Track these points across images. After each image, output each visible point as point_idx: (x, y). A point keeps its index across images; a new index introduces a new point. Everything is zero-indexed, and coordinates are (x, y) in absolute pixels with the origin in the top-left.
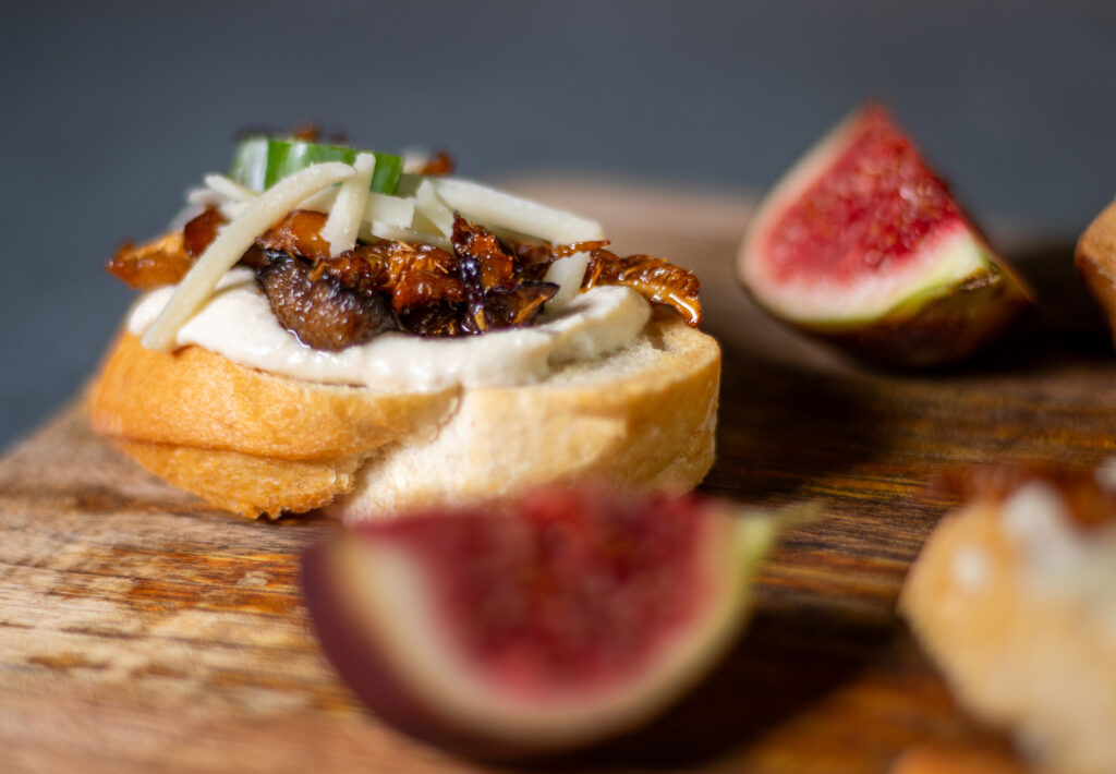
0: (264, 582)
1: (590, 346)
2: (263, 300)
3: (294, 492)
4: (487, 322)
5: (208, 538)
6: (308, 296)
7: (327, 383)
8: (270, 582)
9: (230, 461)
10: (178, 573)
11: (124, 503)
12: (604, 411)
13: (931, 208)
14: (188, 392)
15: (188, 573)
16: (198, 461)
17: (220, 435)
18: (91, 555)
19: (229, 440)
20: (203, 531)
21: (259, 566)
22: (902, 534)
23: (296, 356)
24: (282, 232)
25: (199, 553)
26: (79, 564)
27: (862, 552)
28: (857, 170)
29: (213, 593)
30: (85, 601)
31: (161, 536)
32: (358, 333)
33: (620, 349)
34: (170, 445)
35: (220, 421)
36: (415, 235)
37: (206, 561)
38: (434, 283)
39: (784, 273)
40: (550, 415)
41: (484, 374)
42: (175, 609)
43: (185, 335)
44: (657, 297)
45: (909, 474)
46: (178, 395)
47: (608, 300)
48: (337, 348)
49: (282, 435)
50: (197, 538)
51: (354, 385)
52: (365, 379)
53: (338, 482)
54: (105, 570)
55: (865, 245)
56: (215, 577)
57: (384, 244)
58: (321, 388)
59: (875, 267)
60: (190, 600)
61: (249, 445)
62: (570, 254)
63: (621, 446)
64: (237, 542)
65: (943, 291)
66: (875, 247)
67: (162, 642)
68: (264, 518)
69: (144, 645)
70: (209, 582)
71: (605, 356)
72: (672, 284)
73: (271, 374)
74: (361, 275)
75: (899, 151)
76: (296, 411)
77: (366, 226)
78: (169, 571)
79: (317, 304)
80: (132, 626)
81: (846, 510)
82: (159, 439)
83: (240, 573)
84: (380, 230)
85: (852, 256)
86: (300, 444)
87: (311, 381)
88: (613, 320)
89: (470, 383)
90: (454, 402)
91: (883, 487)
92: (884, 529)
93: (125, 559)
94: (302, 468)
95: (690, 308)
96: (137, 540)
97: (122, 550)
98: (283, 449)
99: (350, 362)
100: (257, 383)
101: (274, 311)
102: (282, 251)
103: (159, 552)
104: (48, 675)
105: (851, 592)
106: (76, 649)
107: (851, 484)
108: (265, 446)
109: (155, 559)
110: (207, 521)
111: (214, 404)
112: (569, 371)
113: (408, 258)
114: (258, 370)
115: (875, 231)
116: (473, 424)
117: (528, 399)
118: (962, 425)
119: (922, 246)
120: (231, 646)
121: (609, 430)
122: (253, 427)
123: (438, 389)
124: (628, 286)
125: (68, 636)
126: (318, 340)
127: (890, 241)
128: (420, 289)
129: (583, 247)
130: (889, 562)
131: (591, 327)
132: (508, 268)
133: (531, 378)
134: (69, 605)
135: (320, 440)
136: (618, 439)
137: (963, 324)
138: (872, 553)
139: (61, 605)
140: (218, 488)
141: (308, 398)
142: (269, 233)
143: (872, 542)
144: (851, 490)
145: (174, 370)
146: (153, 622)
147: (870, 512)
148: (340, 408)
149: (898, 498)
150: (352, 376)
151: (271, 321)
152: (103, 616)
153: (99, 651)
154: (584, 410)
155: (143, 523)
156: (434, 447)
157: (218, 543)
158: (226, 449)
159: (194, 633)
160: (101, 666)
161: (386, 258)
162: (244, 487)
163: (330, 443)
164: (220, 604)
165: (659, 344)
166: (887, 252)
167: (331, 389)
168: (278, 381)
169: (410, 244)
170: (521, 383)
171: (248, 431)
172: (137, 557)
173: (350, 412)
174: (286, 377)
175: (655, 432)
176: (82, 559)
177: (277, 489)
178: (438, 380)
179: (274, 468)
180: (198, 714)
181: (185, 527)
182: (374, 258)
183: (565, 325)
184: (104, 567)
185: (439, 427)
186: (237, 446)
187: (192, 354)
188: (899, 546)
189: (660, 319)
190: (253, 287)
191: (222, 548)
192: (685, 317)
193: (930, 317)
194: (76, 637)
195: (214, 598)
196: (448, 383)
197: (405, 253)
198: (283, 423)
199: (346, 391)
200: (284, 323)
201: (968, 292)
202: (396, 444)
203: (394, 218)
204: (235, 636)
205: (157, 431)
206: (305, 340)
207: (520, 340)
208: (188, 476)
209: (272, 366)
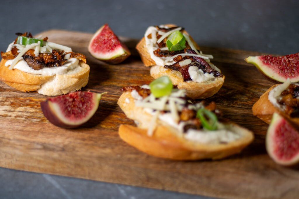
0: (29, 102)
1: (72, 67)
2: (26, 62)
3: (32, 89)
4: (58, 65)
5: (19, 95)
6: (33, 63)
7: (36, 74)
8: (30, 102)
9: (22, 85)
10: (16, 101)
11: (5, 90)
12: (76, 78)
13: (117, 43)
14: (16, 76)
15: (18, 101)
16: (17, 85)
17: (21, 81)
18: (3, 99)
19: (23, 82)
20: (18, 94)
21: (28, 99)
22: (115, 91)
23: (32, 71)
24: (28, 53)
25: (19, 98)
26: (2, 100)
27: (110, 94)
28: (104, 35)
29: (23, 104)
30: (5, 106)
31: (12, 95)
32: (41, 68)
33: (76, 67)
34: (13, 83)
35: (21, 80)
36: (46, 52)
37: (20, 99)
38: (50, 60)
39: (95, 51)
40: (68, 78)
41: (59, 73)
42: (18, 107)
43: (15, 67)
44: (80, 59)
45: (115, 81)
46: (14, 76)
47: (74, 60)
48: (38, 70)
49: (31, 82)
50: (17, 95)
51: (40, 75)
52: (42, 73)
53: (38, 87)
54: (6, 101)
55: (107, 48)
56: (22, 101)
57: (42, 54)
58: (36, 75)
59: (109, 51)
60: (20, 105)
61: (26, 83)
62: (68, 54)
63: (78, 82)
64: (23, 96)
65: (118, 56)
66: (108, 48)
67: (17, 112)
68: (27, 92)
69: (15, 113)
70: (21, 102)
71: (74, 68)
72: (82, 58)
73: (28, 73)
74: (40, 59)
75: (110, 33)
76: (33, 79)
77: (40, 51)
78: (15, 101)
79: (35, 64)
80: (13, 110)
81: (107, 87)
82: (12, 82)
83: (25, 101)
84: (42, 52)
85: (105, 49)
86: (33, 83)
87: (34, 74)
88: (75, 64)
89: (57, 74)
90: (55, 77)
91: (111, 83)
92: (112, 90)
93: (8, 99)
94: (33, 86)
95: (85, 61)
96: (9, 96)
97: (7, 98)
98: (31, 83)
99: (40, 71)
100: (27, 75)
101: (28, 64)
102: (28, 55)
103: (13, 98)
104: (3, 118)
105: (110, 100)
106: (6, 114)
107: (107, 83)
108: (28, 83)
109: (13, 99)
110: (18, 92)
111: (20, 77)
112: (70, 71)
113: (46, 56)
114: (26, 73)
115: (108, 46)
116: (57, 80)
117: (65, 76)
118: (121, 73)
119: (115, 49)
120: (27, 112)
121: (76, 80)
122: (26, 81)
123: (53, 75)
124: (76, 58)
125: (4, 112)
126: (35, 69)
127: (110, 48)
128: (49, 61)
129: (69, 53)
130: (114, 95)
131: (72, 65)
132: (60, 57)
133: (65, 73)
134: (3, 107)
135: (36, 82)
136: (77, 81)
137: (121, 59)
138: (111, 94)
139: (1, 107)
140: (20, 88)
141: (34, 77)
142: (26, 53)
143: (111, 92)
144: (107, 84)
145: (13, 72)
146: (15, 109)
147: (110, 88)
148: (39, 78)
149: (113, 85)
150: (40, 73)
151: (28, 66)
152: (8, 108)
153: (9, 114)
154: (73, 77)
155: (9, 93)
156: (52, 82)
157: (21, 96)
158: (22, 83)
159: (22, 110)
160: (10, 116)
161: (43, 56)
162: (24, 88)
163: (37, 83)
164: (24, 106)
165: (81, 66)
166: (110, 49)
167: (37, 75)
168: (30, 75)
169: (46, 53)
170: (64, 74)
171: (25, 81)
172: (10, 99)
173: (40, 79)
174: (31, 74)
175: (82, 80)
176: (2, 99)
177: (29, 88)
178: (53, 74)
179: (29, 86)
180: (26, 123)
181: (15, 93)
182: (41, 56)
183: (69, 65)
184: (6, 100)
185: (52, 80)
186: (24, 83)
187: (16, 70)
188: (115, 93)
189: (80, 62)
190: (24, 60)
191: (22, 97)
192: (84, 62)
193: (117, 59)
194: (5, 112)
195: (23, 105)
196: (54, 74)
197: (46, 55)
198: (31, 80)
199: (40, 76)
200: (30, 66)
201: (122, 56)
202: (46, 82)
203: (43, 50)
204: (27, 110)
205: (11, 81)
206: (33, 69)
207: (63, 68)
208: (15, 86)
209: (29, 72)
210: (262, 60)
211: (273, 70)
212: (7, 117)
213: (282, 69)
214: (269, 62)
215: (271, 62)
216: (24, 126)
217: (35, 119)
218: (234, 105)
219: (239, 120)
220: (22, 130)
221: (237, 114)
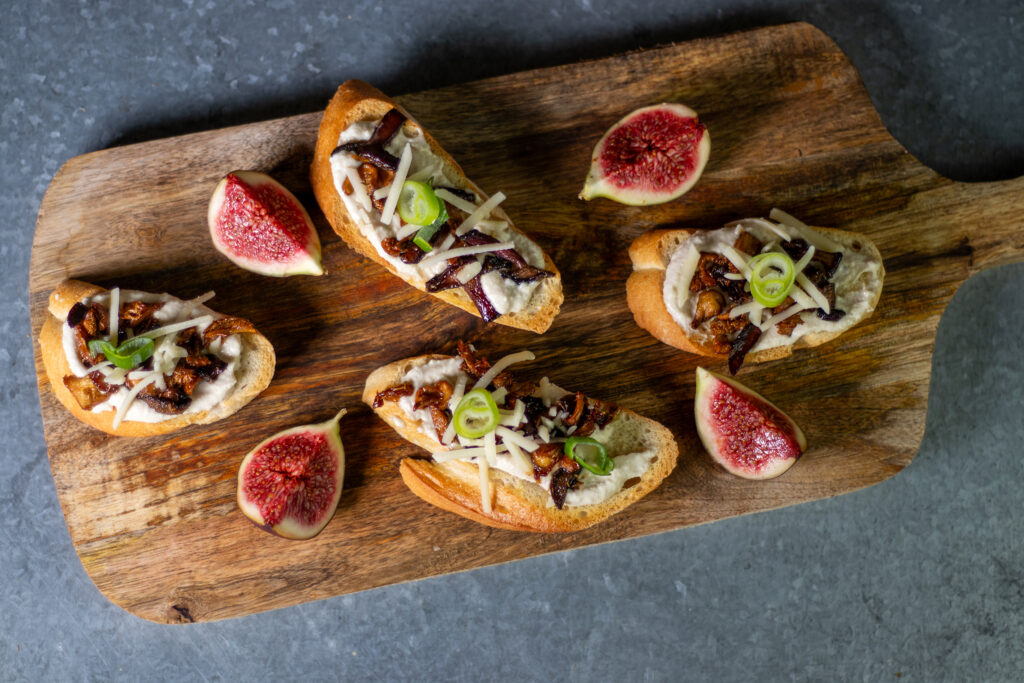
5: (145, 442)
8: (180, 455)
10: (151, 463)
15: (154, 462)
18: (120, 467)
26: (122, 473)
29: (170, 468)
30: (138, 490)
42: (166, 481)
50: (142, 443)
54: (130, 473)
56: (163, 460)
57: (171, 376)
60: (166, 475)
67: (175, 498)
69: (172, 502)
70: (164, 464)
78: (149, 464)
83: (169, 454)
93: (131, 464)
96: (126, 453)
97: (126, 460)
104: (159, 528)
109: (139, 460)
120: (195, 491)
125: (148, 509)
134: (136, 494)
139: (133, 495)
146: (165, 490)
152: (149, 495)
153: (163, 511)
159: (180, 490)
160: (169, 517)
161: (174, 380)
164: (175, 472)
172: (134, 462)
176: (120, 470)
180: (211, 524)
184: (128, 471)
194: (151, 508)
195: (172, 470)
204: (191, 485)
210: (615, 182)
211: (642, 190)
212: (165, 523)
213: (659, 180)
214: (630, 180)
215: (633, 177)
216: (213, 535)
217: (222, 504)
218: (586, 295)
219: (612, 344)
220: (217, 551)
221: (602, 323)
